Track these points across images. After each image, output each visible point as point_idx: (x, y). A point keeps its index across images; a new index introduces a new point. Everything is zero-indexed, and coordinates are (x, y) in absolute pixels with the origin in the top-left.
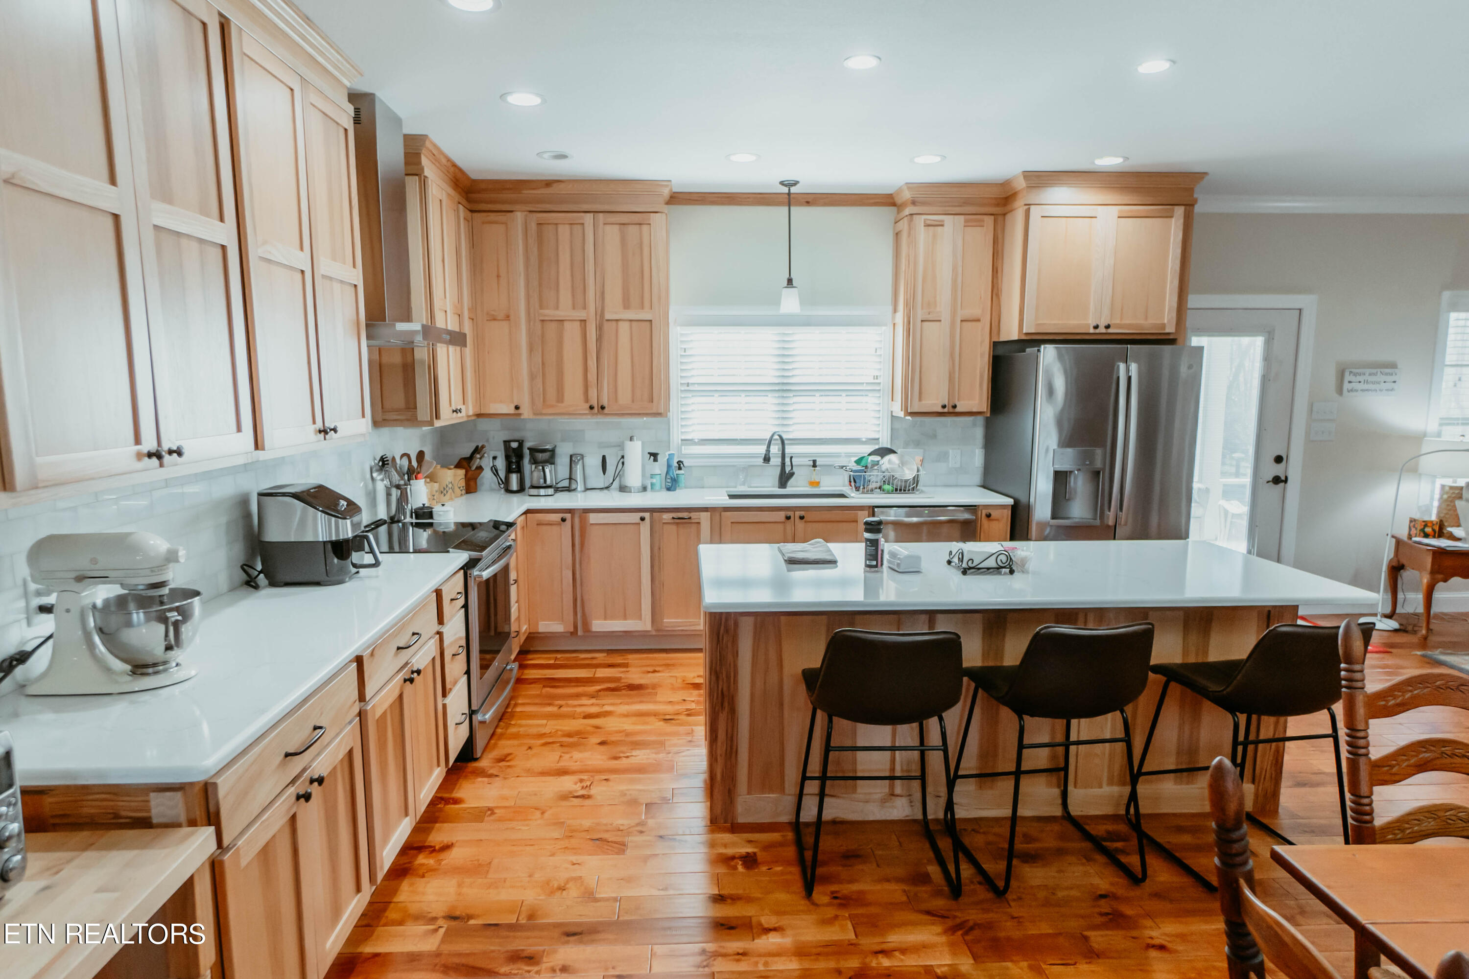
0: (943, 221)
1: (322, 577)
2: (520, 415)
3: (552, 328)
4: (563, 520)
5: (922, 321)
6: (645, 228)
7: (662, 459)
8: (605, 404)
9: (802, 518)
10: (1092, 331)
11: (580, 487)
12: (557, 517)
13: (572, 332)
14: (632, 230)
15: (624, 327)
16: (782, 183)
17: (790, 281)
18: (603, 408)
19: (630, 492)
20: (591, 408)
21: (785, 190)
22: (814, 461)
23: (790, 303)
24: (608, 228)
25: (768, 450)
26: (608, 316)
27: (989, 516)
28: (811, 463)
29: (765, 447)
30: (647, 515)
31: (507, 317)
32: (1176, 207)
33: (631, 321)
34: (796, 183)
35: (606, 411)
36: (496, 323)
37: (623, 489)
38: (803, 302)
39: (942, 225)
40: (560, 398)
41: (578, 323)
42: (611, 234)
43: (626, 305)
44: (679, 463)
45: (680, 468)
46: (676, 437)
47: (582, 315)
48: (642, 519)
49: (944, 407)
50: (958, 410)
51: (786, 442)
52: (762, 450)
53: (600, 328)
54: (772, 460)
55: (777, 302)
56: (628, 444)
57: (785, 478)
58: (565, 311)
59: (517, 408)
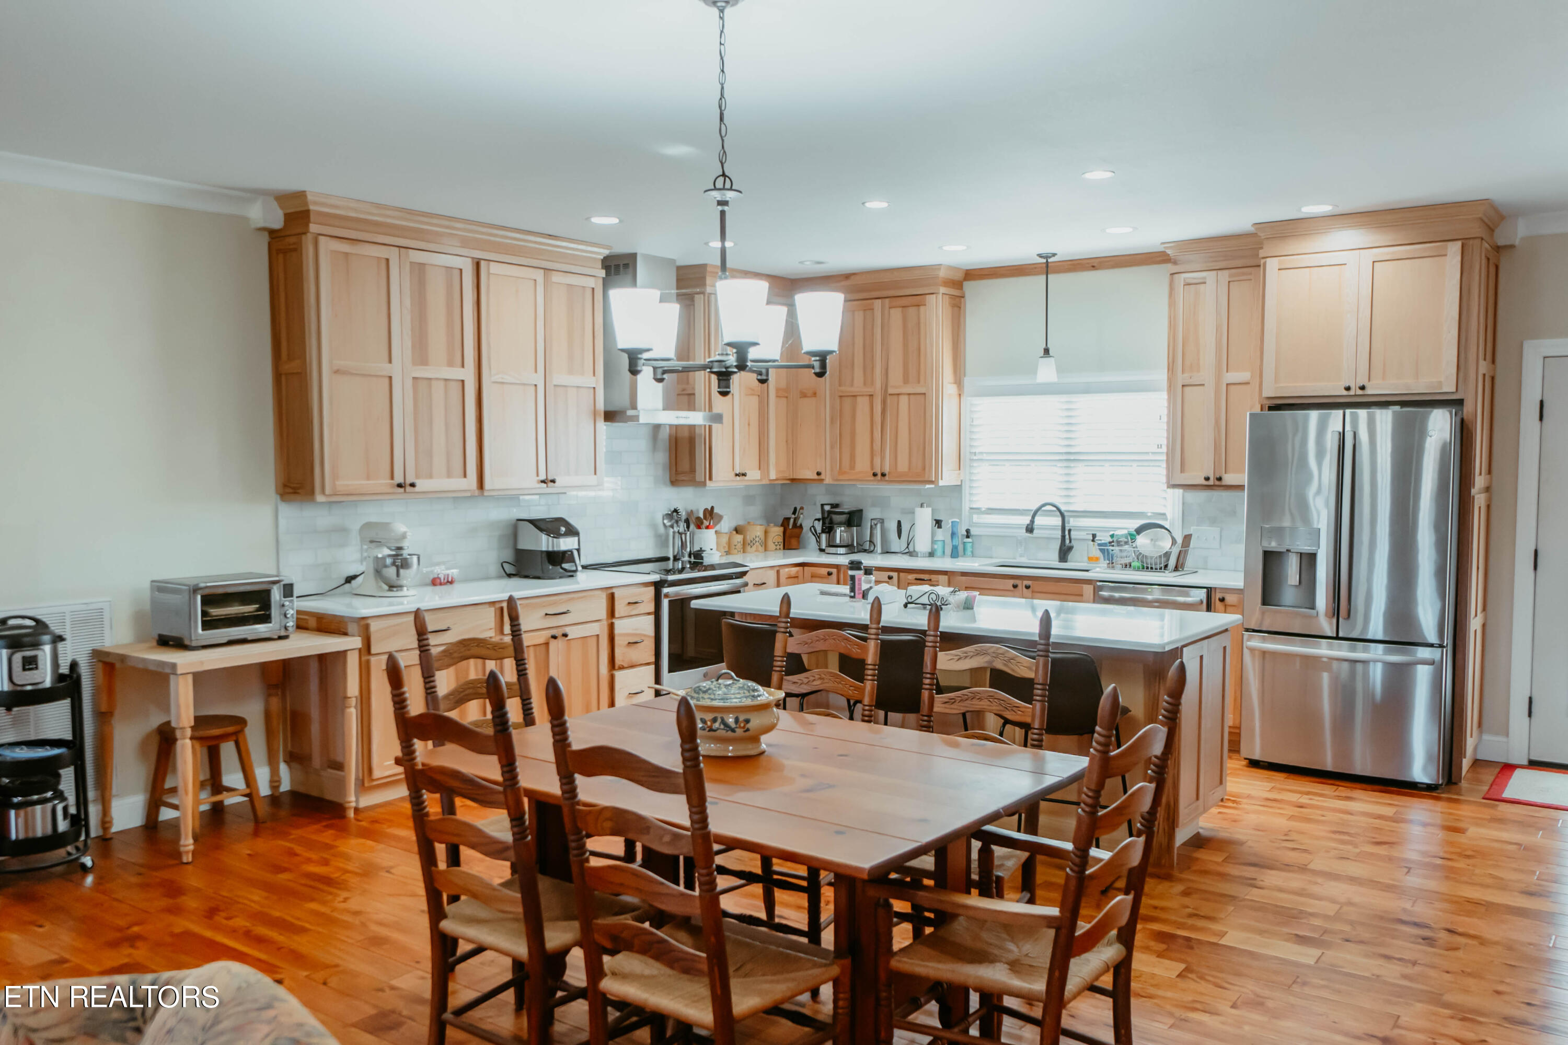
0: (1205, 278)
1: (539, 574)
2: (822, 480)
3: (847, 402)
4: (830, 574)
5: (1183, 386)
6: (922, 308)
7: (947, 526)
8: (887, 470)
9: (1027, 587)
10: (1345, 393)
11: (879, 549)
12: (824, 571)
13: (863, 403)
14: (912, 311)
15: (904, 400)
16: (1040, 256)
17: (1047, 351)
18: (883, 475)
19: (917, 556)
20: (875, 475)
21: (1044, 261)
22: (1094, 536)
23: (1047, 372)
24: (892, 311)
25: (1032, 521)
26: (891, 391)
27: (1222, 600)
28: (1091, 538)
29: (1030, 518)
30: (895, 575)
31: (815, 394)
32: (1450, 244)
33: (909, 394)
34: (1054, 255)
35: (887, 478)
36: (806, 399)
37: (911, 554)
38: (1060, 370)
39: (1205, 283)
40: (852, 466)
41: (868, 398)
42: (896, 314)
43: (906, 380)
44: (968, 531)
45: (968, 537)
46: (966, 506)
47: (869, 390)
48: (890, 578)
49: (1207, 479)
50: (1224, 482)
51: (1066, 514)
52: (1026, 520)
53: (884, 402)
54: (1035, 531)
55: (1034, 371)
56: (918, 510)
57: (1065, 552)
58: (858, 385)
59: (819, 474)
